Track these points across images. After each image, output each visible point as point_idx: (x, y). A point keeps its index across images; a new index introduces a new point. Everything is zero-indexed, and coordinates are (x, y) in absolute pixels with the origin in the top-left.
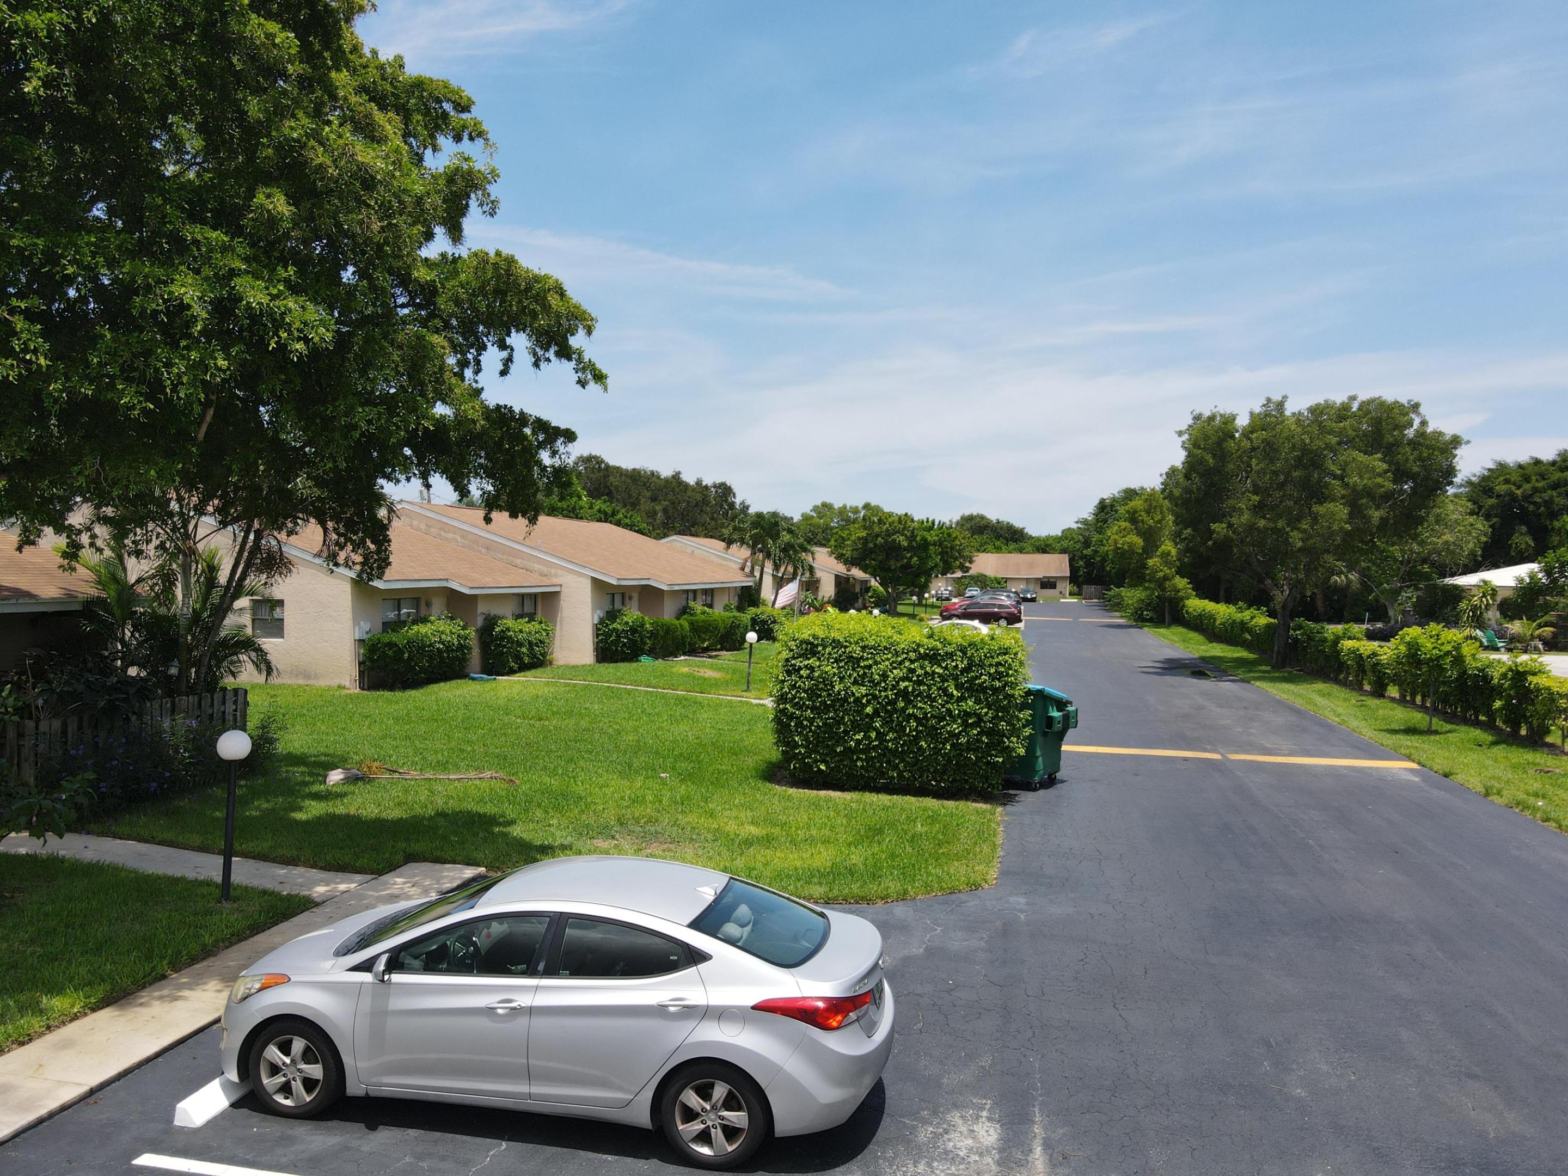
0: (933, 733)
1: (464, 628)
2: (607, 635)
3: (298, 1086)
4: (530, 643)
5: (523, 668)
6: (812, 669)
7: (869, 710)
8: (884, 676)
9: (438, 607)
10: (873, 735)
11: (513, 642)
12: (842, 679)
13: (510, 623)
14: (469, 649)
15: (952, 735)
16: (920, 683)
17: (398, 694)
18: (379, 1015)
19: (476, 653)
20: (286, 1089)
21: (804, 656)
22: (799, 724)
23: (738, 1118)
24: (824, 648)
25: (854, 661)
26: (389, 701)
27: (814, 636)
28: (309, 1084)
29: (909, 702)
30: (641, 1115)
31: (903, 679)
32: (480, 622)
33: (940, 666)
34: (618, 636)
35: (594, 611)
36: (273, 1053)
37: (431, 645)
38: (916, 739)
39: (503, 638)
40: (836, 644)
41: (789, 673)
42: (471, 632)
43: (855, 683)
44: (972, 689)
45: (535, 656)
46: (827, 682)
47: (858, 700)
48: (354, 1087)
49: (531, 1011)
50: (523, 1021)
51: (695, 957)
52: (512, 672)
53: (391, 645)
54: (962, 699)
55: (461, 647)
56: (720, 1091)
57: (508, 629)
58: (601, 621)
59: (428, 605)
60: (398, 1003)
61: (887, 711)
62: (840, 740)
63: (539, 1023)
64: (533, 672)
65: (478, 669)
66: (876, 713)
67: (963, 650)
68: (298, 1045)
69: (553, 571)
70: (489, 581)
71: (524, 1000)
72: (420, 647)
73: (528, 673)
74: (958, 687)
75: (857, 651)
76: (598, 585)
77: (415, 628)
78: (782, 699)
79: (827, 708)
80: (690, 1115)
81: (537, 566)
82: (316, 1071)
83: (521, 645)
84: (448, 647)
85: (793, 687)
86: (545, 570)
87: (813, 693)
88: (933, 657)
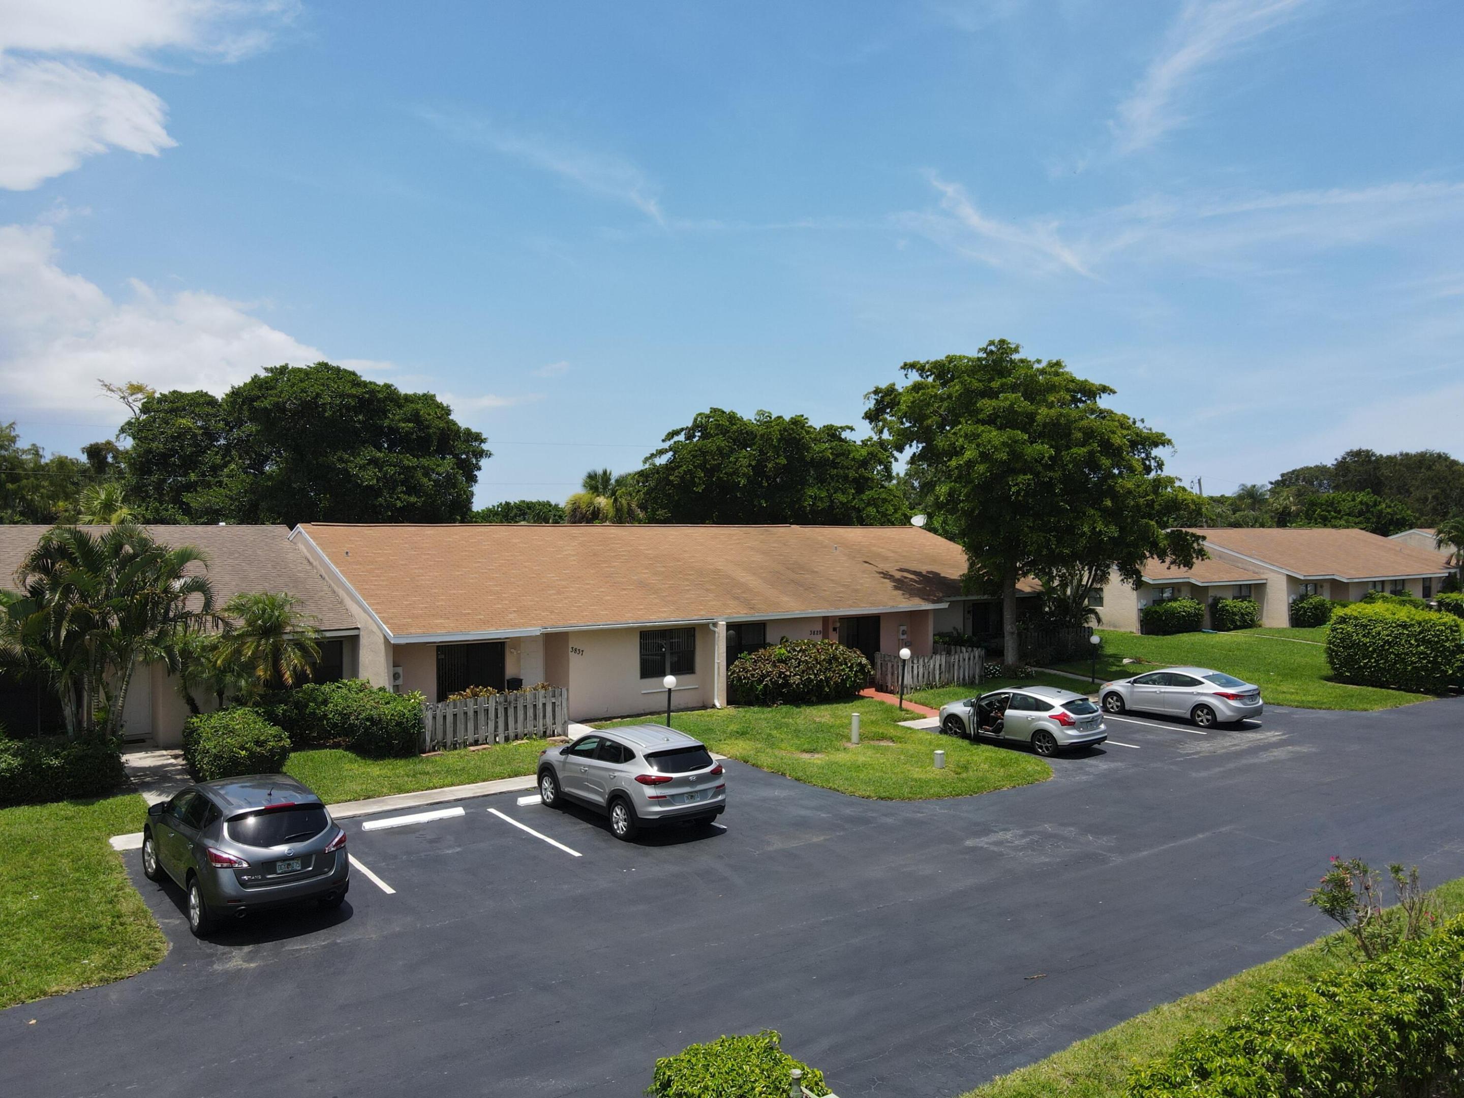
0: (1403, 661)
1: (1198, 604)
2: (1298, 610)
3: (1115, 707)
4: (1242, 614)
5: (1236, 628)
6: (1343, 629)
7: (1371, 649)
8: (1379, 634)
9: (1185, 592)
10: (1373, 661)
11: (1230, 613)
12: (1357, 635)
13: (1229, 602)
14: (1202, 616)
15: (1413, 663)
16: (1397, 638)
17: (1160, 637)
18: (1132, 693)
19: (1207, 619)
20: (1112, 708)
21: (1340, 623)
22: (1336, 654)
23: (1209, 717)
24: (1350, 619)
25: (1365, 626)
26: (1154, 640)
27: (1345, 615)
28: (1117, 707)
29: (1391, 647)
30: (1188, 716)
31: (1387, 636)
32: (1210, 600)
33: (1407, 630)
34: (1305, 612)
35: (1289, 595)
36: (1110, 700)
37: (1179, 613)
38: (1395, 663)
39: (1223, 611)
40: (1356, 618)
41: (1333, 631)
42: (1203, 606)
43: (1364, 636)
44: (1424, 641)
45: (1245, 621)
46: (1349, 635)
47: (1365, 644)
48: (1127, 707)
49: (1164, 692)
50: (1163, 694)
51: (1201, 683)
52: (1229, 630)
53: (1156, 612)
54: (1418, 646)
55: (1196, 615)
56: (1205, 711)
57: (1227, 606)
58: (1294, 602)
59: (1179, 591)
60: (1136, 690)
61: (1382, 651)
62: (1357, 662)
63: (1166, 695)
64: (1243, 631)
65: (1209, 627)
66: (1374, 650)
67: (1420, 623)
68: (1115, 698)
69: (1262, 571)
70: (1215, 578)
71: (1163, 690)
72: (1172, 614)
73: (1240, 631)
74: (1416, 640)
75: (1365, 621)
76: (1291, 580)
77: (1170, 604)
78: (1330, 643)
79: (1350, 648)
80: (1199, 716)
81: (1251, 568)
82: (1119, 704)
83: (1236, 615)
84: (1189, 614)
85: (1334, 637)
86: (1257, 570)
87: (1342, 640)
88: (1404, 626)
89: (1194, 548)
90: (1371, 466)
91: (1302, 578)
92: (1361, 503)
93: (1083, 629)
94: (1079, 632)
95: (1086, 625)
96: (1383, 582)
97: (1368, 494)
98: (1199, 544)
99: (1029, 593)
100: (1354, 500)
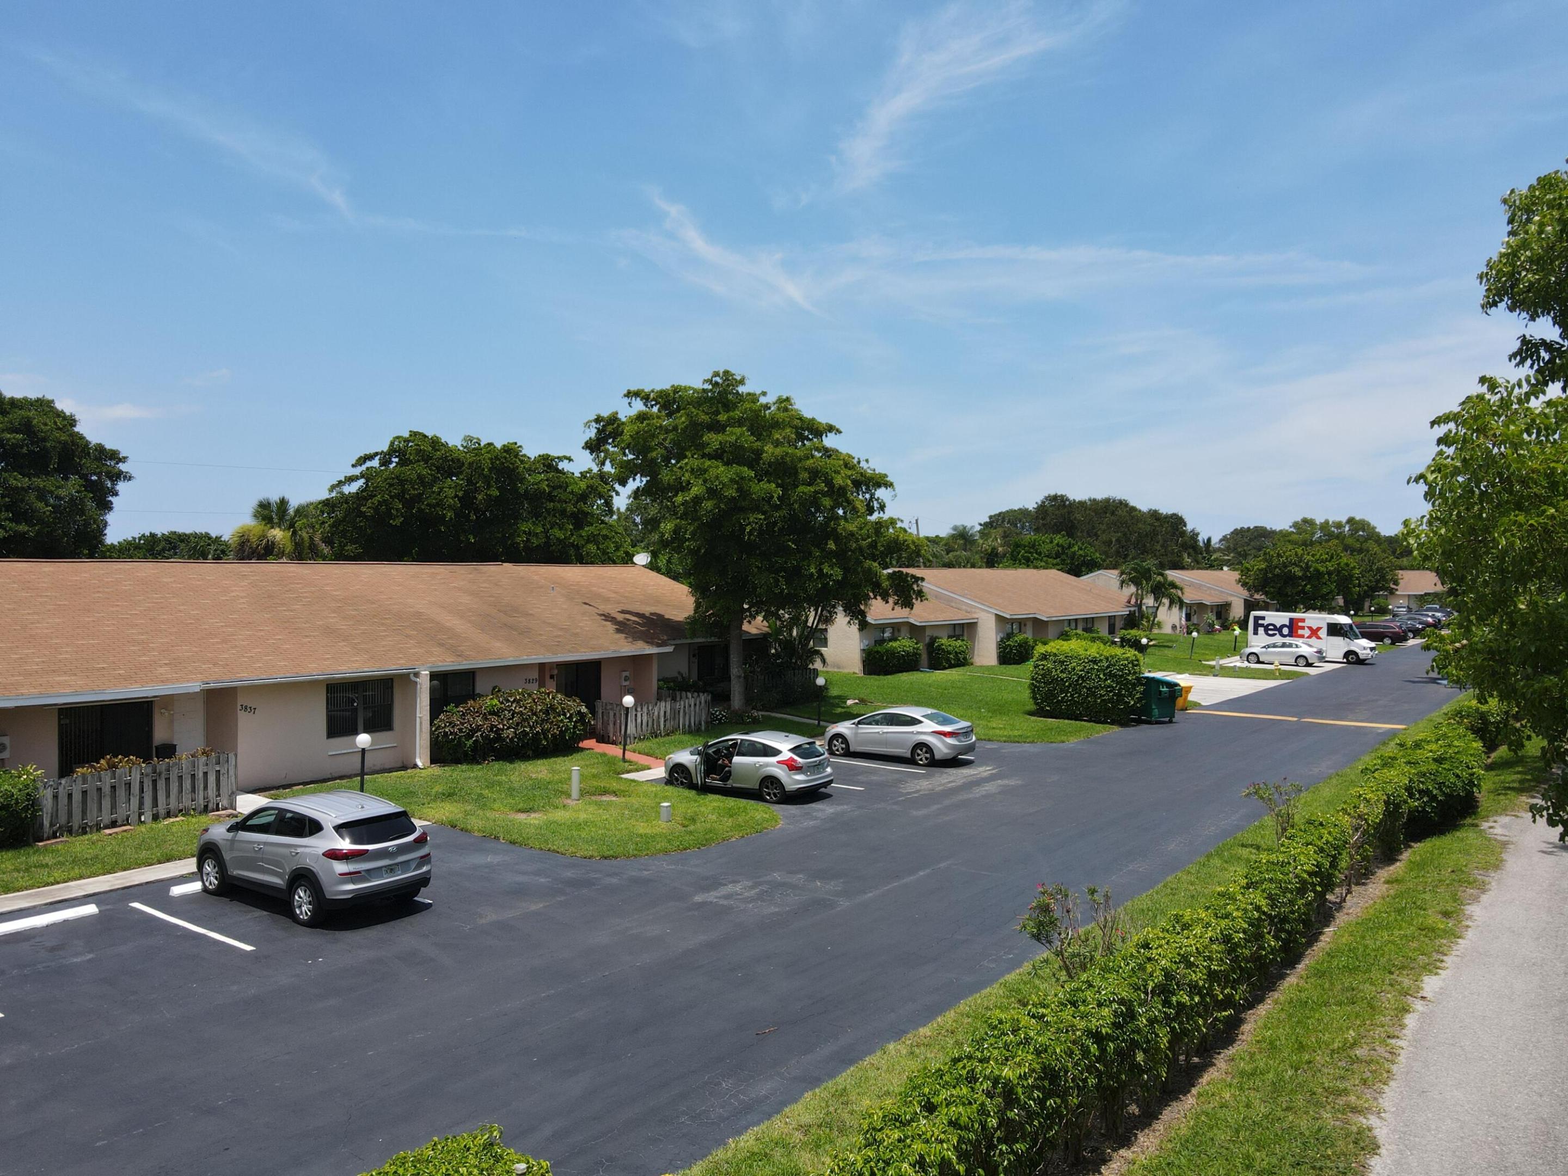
0: (1094, 694)
1: (916, 644)
2: (1005, 648)
3: (840, 749)
4: (956, 652)
5: (951, 666)
6: (1044, 665)
7: (1067, 684)
8: (1074, 669)
9: (904, 632)
10: (1069, 695)
11: (945, 652)
12: (1056, 670)
13: (944, 641)
14: (920, 655)
15: (1101, 696)
16: (1088, 673)
17: (881, 677)
18: (856, 734)
19: (924, 657)
20: (838, 750)
21: (1041, 660)
22: (1038, 690)
23: (928, 755)
24: (1050, 656)
25: (1062, 662)
26: (876, 680)
27: (1046, 652)
28: (842, 749)
29: (1084, 681)
30: (908, 755)
31: (1081, 671)
32: (927, 640)
33: (1097, 665)
34: (1011, 649)
35: (997, 634)
36: (835, 742)
37: (898, 653)
38: (1087, 697)
39: (939, 650)
40: (1055, 655)
41: (1035, 667)
42: (921, 646)
43: (1062, 672)
44: (1111, 675)
45: (959, 660)
46: (1049, 671)
47: (1062, 680)
48: (852, 749)
49: (887, 733)
50: (885, 735)
51: (920, 722)
52: (944, 668)
53: (878, 652)
54: (1106, 680)
55: (915, 654)
56: (924, 750)
57: (942, 645)
58: (1002, 640)
59: (899, 630)
60: (860, 731)
61: (1076, 686)
62: (1056, 698)
63: (888, 735)
64: (957, 669)
65: (926, 666)
66: (1070, 685)
67: (1107, 659)
68: (840, 740)
69: (973, 610)
70: (932, 618)
71: (885, 731)
72: (892, 653)
73: (953, 669)
74: (1104, 675)
75: (1062, 658)
76: (999, 618)
77: (891, 643)
78: (1033, 679)
79: (1050, 683)
80: (919, 755)
81: (964, 607)
82: (844, 746)
83: (950, 654)
84: (908, 653)
85: (1036, 673)
86: (969, 610)
87: (1044, 676)
88: (1094, 661)
89: (913, 589)
90: (1066, 510)
91: (1008, 617)
92: (1058, 545)
93: (808, 671)
94: (804, 673)
95: (811, 666)
96: (1076, 620)
97: (1064, 536)
98: (918, 586)
99: (756, 635)
100: (1051, 542)
